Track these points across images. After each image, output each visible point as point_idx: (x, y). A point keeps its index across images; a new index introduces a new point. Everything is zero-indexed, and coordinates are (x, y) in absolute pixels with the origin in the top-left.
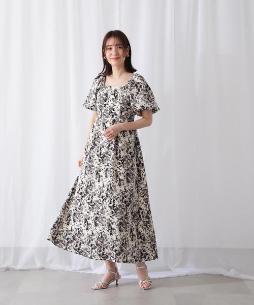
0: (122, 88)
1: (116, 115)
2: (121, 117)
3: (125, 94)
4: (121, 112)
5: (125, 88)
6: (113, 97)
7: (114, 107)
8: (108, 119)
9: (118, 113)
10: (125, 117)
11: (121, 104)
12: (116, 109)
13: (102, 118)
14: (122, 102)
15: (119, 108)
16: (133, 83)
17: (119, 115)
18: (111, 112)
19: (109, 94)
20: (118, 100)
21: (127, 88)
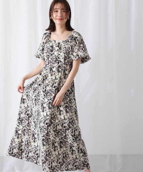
0: (64, 42)
1: (61, 62)
2: (64, 64)
3: (67, 46)
4: (65, 60)
5: (67, 41)
6: (57, 48)
7: (59, 56)
8: (54, 65)
9: (62, 60)
10: (67, 64)
11: (64, 53)
12: (61, 58)
13: (50, 65)
14: (65, 52)
15: (63, 56)
16: (72, 37)
17: (63, 62)
18: (57, 60)
19: (54, 46)
20: (62, 51)
21: (68, 41)
